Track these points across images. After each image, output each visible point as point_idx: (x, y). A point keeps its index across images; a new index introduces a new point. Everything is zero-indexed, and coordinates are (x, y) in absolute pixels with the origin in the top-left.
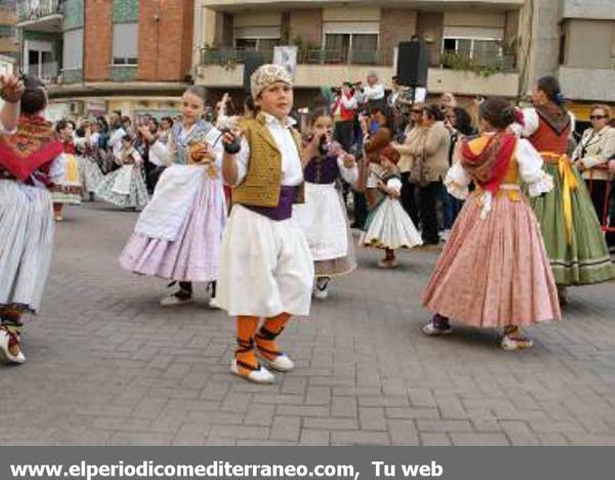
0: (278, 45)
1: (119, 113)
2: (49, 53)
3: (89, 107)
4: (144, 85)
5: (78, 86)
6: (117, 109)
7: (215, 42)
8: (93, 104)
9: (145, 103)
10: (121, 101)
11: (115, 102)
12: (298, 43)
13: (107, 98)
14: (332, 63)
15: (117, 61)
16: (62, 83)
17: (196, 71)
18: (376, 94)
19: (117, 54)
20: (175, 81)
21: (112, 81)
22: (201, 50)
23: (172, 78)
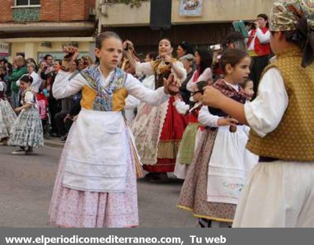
1: (23, 55)
6: (21, 51)
9: (49, 45)
10: (24, 43)
13: (11, 40)
23: (75, 18)
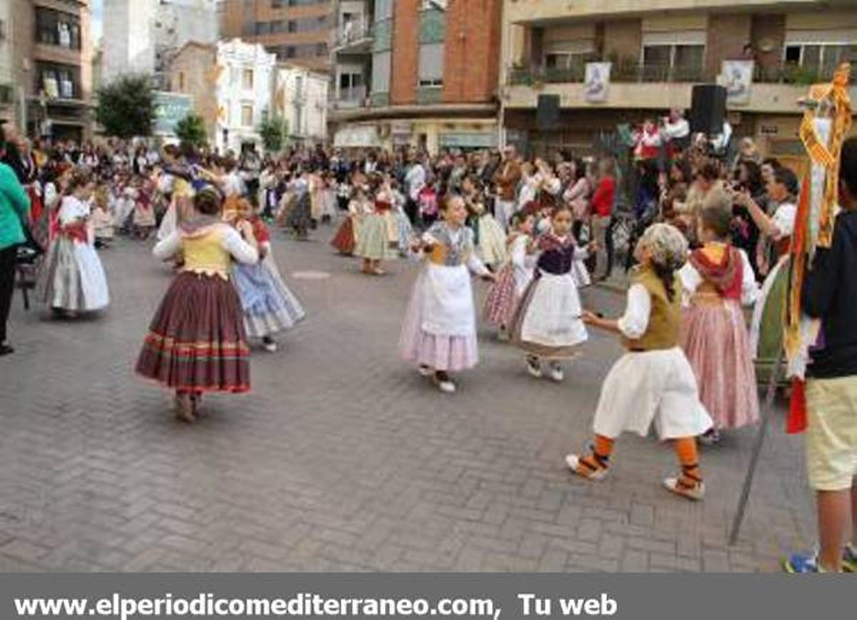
0: (591, 61)
2: (359, 76)
3: (394, 131)
4: (449, 107)
5: (385, 109)
6: (421, 132)
7: (522, 60)
8: (399, 126)
11: (420, 125)
12: (613, 59)
13: (414, 120)
14: (650, 81)
15: (422, 83)
16: (370, 107)
17: (502, 92)
18: (679, 132)
19: (424, 76)
20: (480, 102)
21: (417, 103)
22: (508, 69)
23: (478, 99)
